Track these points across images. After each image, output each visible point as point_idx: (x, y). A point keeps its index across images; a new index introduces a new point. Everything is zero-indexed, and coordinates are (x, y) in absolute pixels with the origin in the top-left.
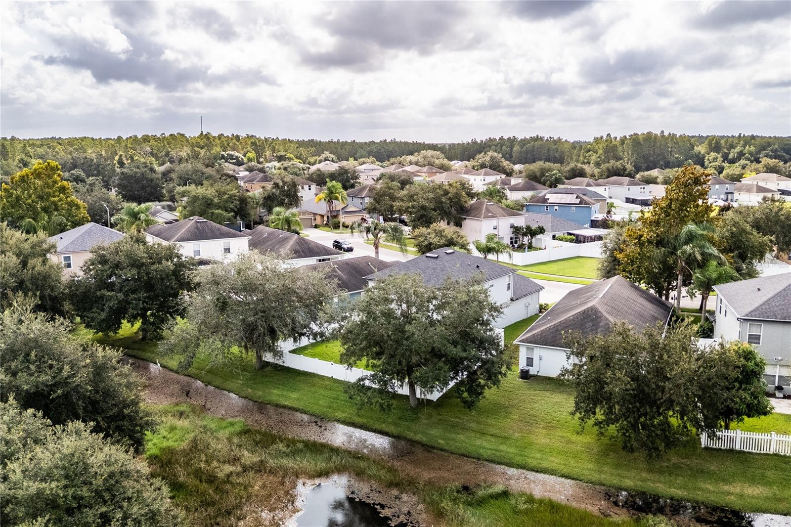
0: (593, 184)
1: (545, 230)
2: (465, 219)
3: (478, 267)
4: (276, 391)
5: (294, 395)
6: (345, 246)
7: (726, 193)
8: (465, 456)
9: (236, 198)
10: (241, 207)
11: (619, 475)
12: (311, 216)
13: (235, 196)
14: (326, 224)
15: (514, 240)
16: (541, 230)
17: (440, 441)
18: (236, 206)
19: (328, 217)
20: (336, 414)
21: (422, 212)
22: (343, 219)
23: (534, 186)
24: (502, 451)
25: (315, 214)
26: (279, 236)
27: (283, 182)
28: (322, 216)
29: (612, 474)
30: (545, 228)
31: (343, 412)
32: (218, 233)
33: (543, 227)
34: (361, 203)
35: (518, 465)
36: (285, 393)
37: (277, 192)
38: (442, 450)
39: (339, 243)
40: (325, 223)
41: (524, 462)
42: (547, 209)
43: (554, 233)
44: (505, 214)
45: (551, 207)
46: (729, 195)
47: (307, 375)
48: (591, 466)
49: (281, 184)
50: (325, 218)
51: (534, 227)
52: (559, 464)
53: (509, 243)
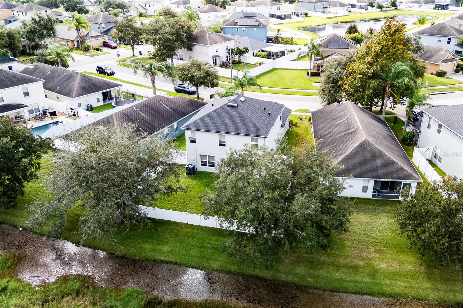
0: (250, 5)
1: (248, 50)
2: (195, 45)
3: (265, 109)
4: (146, 246)
5: (166, 248)
6: (108, 71)
7: (323, 8)
8: (334, 291)
9: (5, 35)
10: (11, 42)
11: (451, 290)
12: (65, 42)
13: (3, 34)
14: (77, 48)
15: (228, 58)
16: (246, 50)
17: (309, 279)
18: (6, 42)
19: (78, 41)
20: (211, 264)
21: (167, 43)
22: (89, 42)
23: (215, 8)
24: (360, 282)
25: (67, 41)
26: (62, 73)
27: (39, 17)
28: (73, 41)
29: (446, 291)
30: (248, 49)
31: (217, 260)
32: (14, 79)
33: (247, 48)
34: (99, 28)
35: (378, 294)
36: (157, 247)
37: (36, 26)
38: (314, 288)
39: (102, 69)
40: (76, 46)
41: (381, 291)
42: (237, 30)
43: (253, 52)
44: (222, 40)
45: (240, 28)
46: (325, 9)
47: (165, 224)
48: (428, 285)
49: (37, 19)
50: (76, 43)
51: (242, 48)
52: (406, 287)
53: (226, 61)
